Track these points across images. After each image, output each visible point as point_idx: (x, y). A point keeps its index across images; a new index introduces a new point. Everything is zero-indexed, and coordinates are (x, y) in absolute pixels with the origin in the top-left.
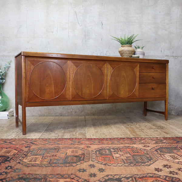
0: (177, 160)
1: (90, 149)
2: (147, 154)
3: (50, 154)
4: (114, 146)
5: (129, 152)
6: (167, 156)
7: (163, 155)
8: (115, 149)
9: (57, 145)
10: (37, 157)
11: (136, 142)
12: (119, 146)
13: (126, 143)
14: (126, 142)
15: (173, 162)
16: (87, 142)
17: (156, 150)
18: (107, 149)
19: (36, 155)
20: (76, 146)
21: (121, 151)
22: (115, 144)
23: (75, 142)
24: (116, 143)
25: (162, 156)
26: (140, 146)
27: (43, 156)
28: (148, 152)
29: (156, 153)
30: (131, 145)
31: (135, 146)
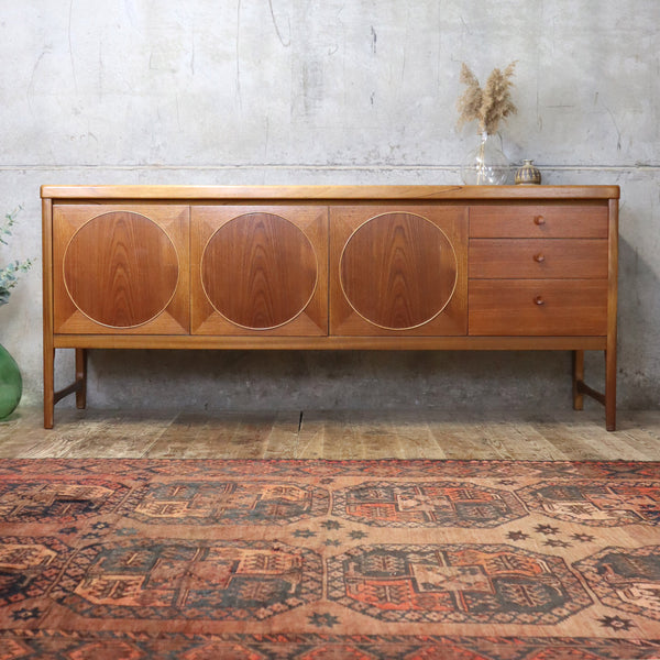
0: (584, 516)
1: (330, 487)
2: (503, 501)
3: (209, 497)
4: (406, 479)
5: (447, 496)
6: (560, 507)
7: (548, 503)
8: (405, 488)
9: (229, 478)
10: (174, 503)
11: (478, 470)
12: (421, 480)
13: (446, 474)
14: (445, 470)
15: (570, 521)
16: (324, 469)
17: (534, 494)
18: (383, 487)
19: (170, 498)
20: (289, 479)
21: (424, 494)
22: (411, 476)
23: (287, 469)
24: (414, 473)
25: (545, 506)
26: (490, 482)
27: (191, 502)
28: (506, 498)
29: (531, 497)
30: (458, 480)
31: (472, 480)
